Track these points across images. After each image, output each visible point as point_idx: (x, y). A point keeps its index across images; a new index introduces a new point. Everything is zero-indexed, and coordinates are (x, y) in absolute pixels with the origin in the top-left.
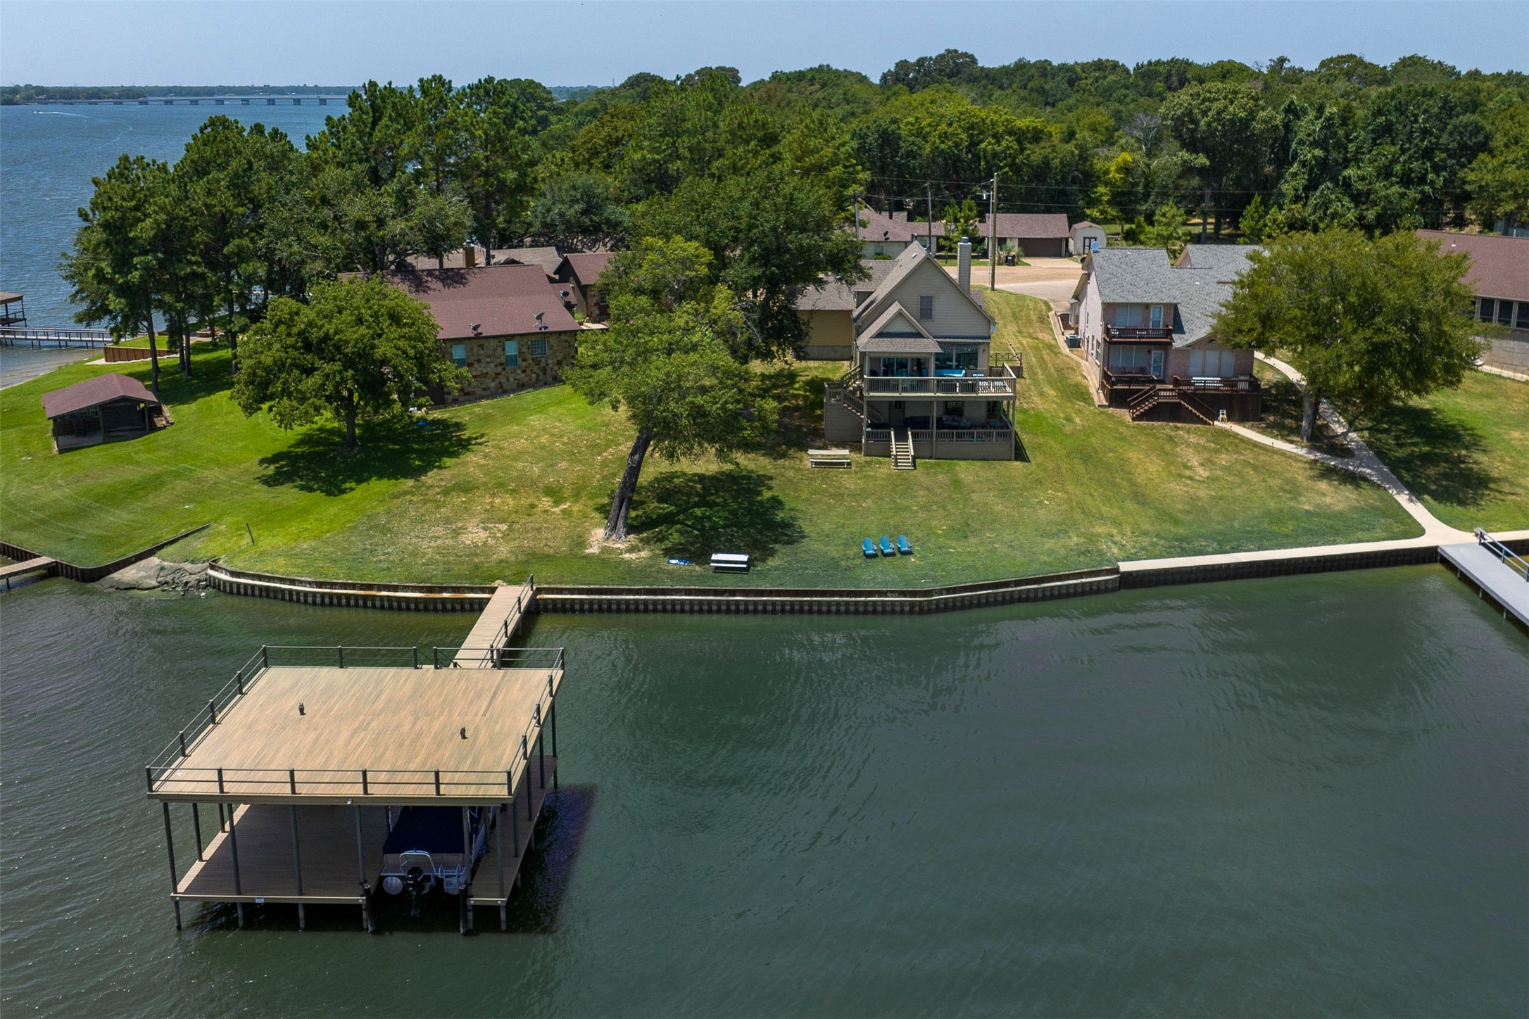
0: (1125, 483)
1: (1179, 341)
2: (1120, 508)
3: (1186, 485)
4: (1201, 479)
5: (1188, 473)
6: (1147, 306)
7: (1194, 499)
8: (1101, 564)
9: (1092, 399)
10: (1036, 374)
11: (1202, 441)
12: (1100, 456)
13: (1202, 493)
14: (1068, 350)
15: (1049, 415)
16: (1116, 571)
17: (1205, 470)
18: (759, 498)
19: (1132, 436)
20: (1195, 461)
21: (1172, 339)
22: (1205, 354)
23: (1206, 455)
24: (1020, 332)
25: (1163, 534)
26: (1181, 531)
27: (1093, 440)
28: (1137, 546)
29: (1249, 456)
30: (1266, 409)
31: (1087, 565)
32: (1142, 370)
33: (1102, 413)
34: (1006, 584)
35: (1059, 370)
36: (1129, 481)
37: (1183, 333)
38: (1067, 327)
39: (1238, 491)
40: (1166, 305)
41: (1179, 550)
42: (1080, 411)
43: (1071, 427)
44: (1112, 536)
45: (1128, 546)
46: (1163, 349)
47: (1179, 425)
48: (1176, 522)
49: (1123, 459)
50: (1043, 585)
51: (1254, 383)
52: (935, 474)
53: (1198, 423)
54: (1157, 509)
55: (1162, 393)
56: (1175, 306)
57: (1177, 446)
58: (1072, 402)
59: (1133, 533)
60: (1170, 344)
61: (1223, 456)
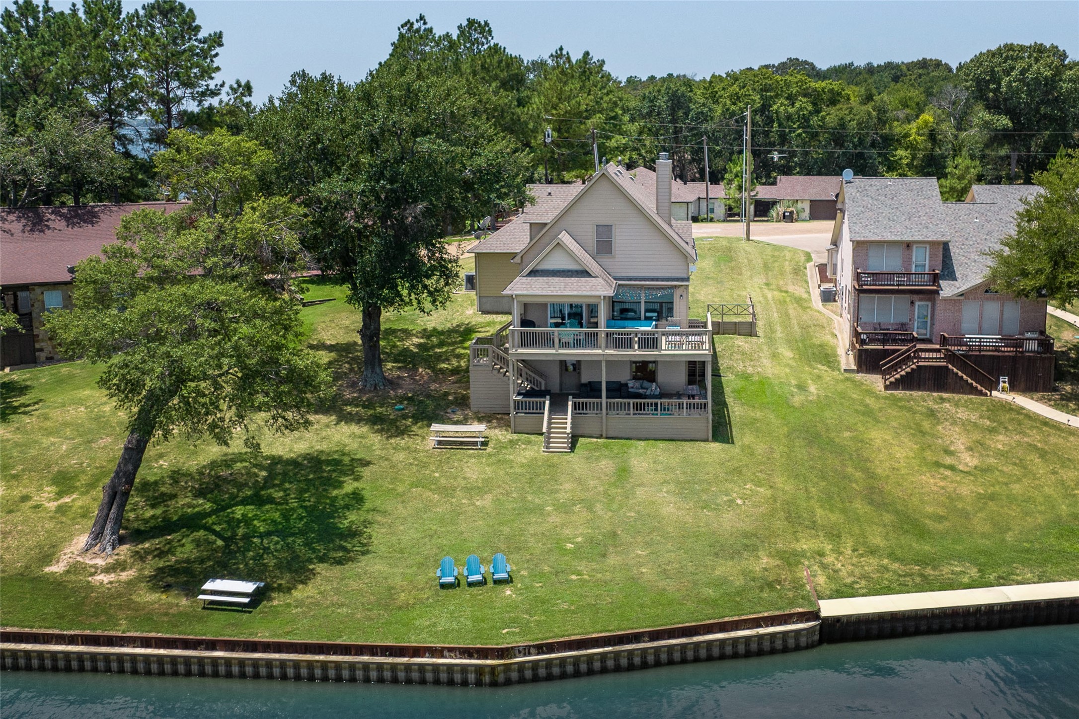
0: (858, 474)
1: (948, 289)
2: (844, 511)
3: (945, 478)
4: (967, 469)
5: (948, 461)
6: (908, 245)
7: (953, 498)
8: (792, 604)
9: (839, 362)
10: (773, 331)
11: (974, 417)
12: (833, 435)
13: (964, 491)
14: (820, 304)
15: (777, 382)
16: (814, 615)
17: (973, 456)
18: (335, 493)
19: (881, 409)
20: (960, 443)
21: (939, 286)
22: (982, 306)
23: (977, 436)
24: (767, 284)
25: (899, 552)
26: (927, 548)
27: (828, 414)
28: (857, 572)
29: (1035, 437)
30: (1061, 376)
31: (773, 605)
32: (903, 326)
33: (847, 379)
34: (636, 638)
35: (804, 328)
36: (865, 470)
37: (955, 279)
38: (824, 278)
39: (1016, 488)
40: (933, 244)
41: (918, 580)
42: (819, 377)
43: (802, 397)
44: (821, 554)
45: (843, 573)
46: (929, 300)
47: (945, 395)
48: (922, 533)
49: (862, 441)
50: (696, 639)
51: (1046, 343)
52: (598, 459)
53: (971, 393)
54: (897, 512)
55: (923, 355)
56: (945, 246)
57: (938, 424)
58: (811, 366)
59: (854, 550)
60: (936, 292)
61: (1001, 437)
